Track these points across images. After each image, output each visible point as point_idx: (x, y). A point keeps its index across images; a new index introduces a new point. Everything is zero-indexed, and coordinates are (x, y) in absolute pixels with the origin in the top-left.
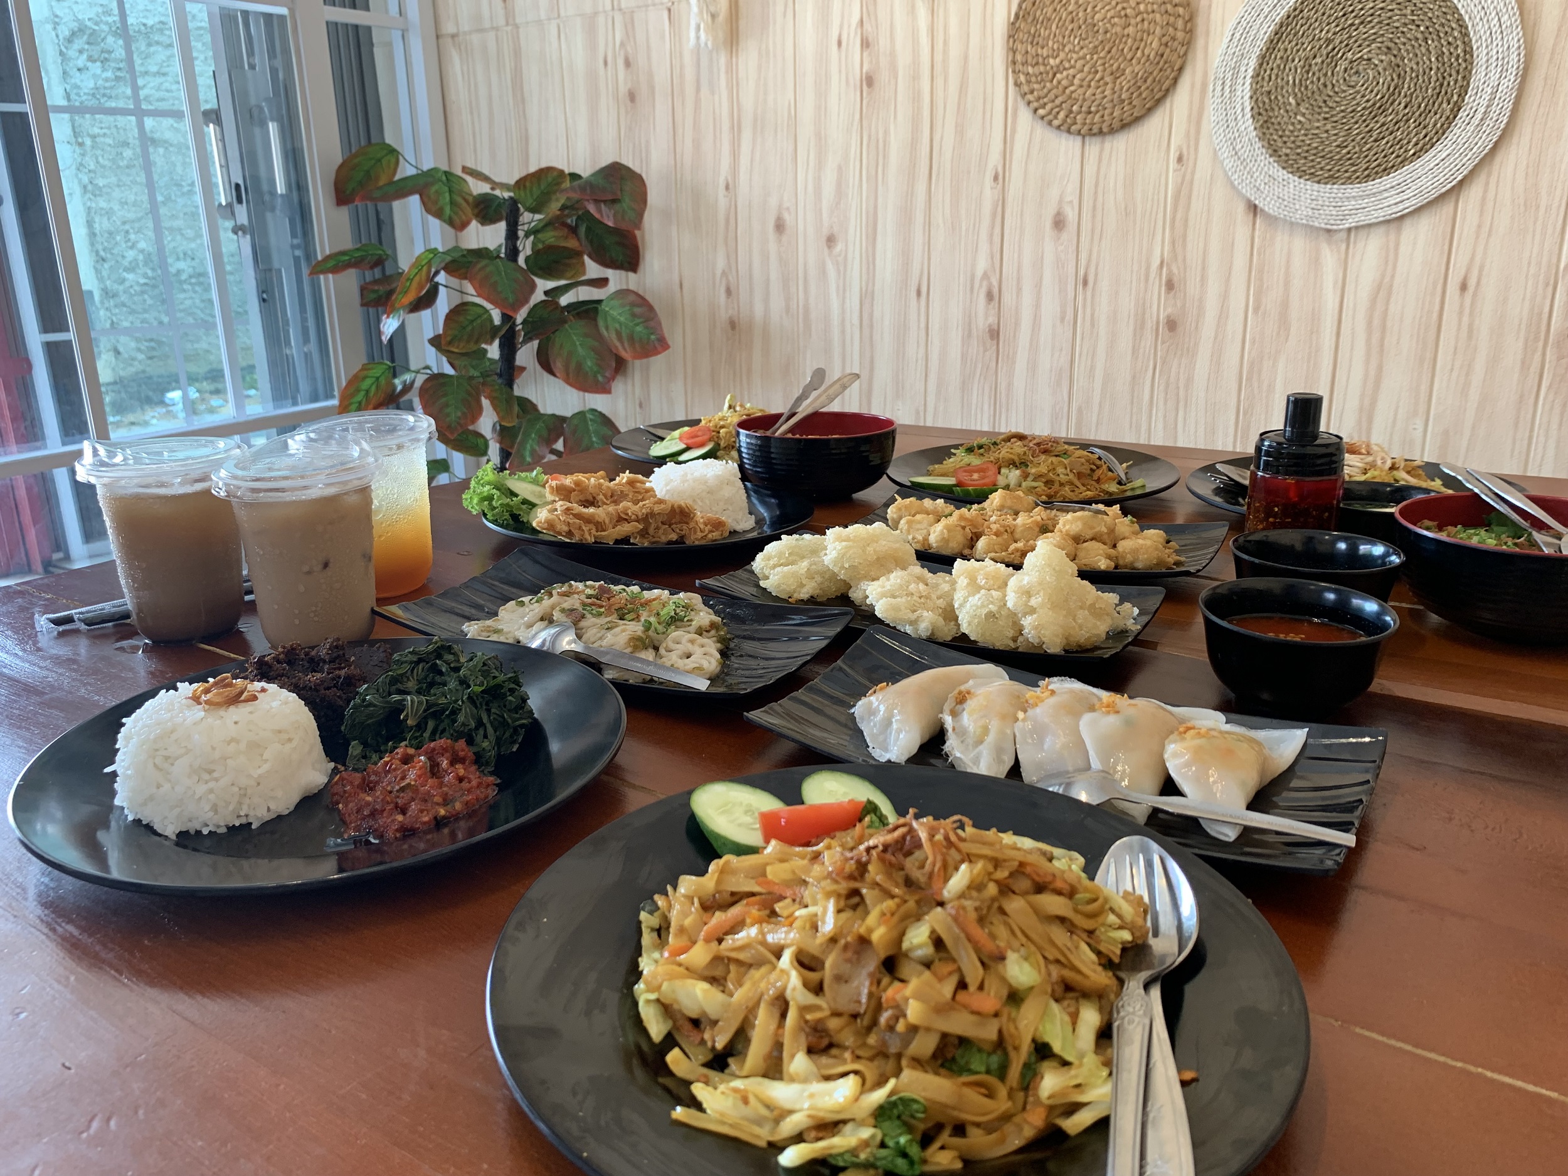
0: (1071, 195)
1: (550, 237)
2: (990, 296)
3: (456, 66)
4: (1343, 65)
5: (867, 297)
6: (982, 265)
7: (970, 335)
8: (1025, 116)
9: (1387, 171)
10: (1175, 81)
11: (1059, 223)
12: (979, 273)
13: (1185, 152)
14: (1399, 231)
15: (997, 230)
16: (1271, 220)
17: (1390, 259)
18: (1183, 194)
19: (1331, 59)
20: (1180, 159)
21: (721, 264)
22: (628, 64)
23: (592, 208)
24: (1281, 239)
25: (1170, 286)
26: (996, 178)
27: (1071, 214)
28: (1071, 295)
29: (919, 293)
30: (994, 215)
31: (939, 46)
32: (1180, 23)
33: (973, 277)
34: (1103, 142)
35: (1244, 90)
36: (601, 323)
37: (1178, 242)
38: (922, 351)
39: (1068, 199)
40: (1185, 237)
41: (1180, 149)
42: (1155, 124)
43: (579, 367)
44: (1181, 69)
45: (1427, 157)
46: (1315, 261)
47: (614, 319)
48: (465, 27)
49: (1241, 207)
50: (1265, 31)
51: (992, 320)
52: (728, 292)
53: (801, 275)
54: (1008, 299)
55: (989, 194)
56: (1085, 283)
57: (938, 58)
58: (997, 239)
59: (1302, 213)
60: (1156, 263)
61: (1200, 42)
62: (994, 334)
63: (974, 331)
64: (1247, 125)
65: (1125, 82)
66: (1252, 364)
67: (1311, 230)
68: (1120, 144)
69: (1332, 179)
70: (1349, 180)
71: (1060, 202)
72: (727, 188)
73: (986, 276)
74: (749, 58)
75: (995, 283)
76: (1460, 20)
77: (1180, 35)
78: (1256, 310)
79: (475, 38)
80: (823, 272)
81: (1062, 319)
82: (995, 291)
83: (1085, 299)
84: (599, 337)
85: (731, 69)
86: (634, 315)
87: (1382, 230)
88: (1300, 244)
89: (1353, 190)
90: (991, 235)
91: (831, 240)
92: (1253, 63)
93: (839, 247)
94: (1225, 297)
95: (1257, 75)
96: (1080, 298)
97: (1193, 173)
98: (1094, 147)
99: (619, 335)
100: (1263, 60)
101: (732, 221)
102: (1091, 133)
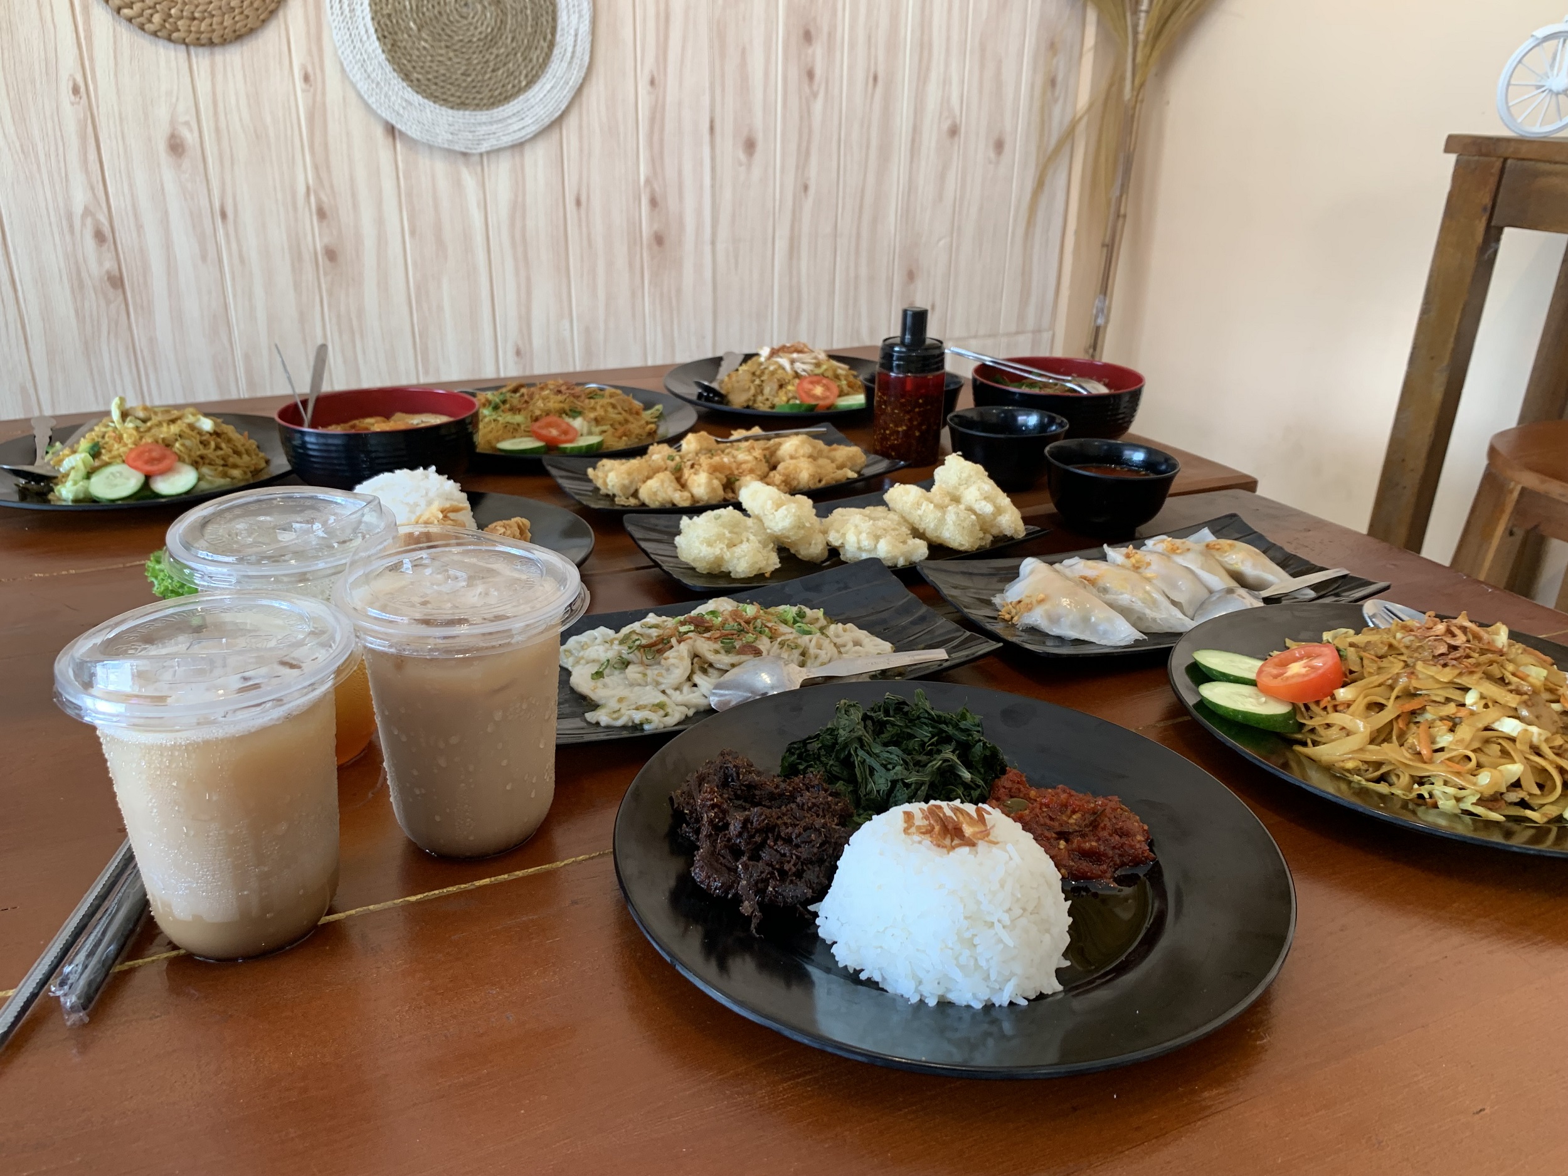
0: (185, 113)
2: (100, 237)
6: (80, 198)
7: (81, 286)
9: (506, 100)
11: (176, 147)
12: (78, 209)
13: (310, 70)
14: (522, 155)
15: (92, 156)
16: (409, 141)
17: (520, 182)
18: (317, 114)
20: (306, 78)
24: (424, 163)
25: (322, 214)
26: (76, 90)
27: (189, 137)
28: (209, 231)
30: (83, 138)
33: (70, 216)
34: (212, 54)
37: (322, 167)
39: (182, 119)
40: (328, 161)
41: (304, 68)
42: (270, 38)
45: (536, 88)
46: (458, 184)
49: (379, 132)
51: (109, 264)
54: (126, 238)
55: (70, 112)
56: (224, 215)
58: (94, 167)
59: (442, 137)
60: (301, 190)
62: (116, 281)
63: (88, 282)
64: (374, 45)
66: (418, 288)
67: (450, 153)
68: (234, 57)
69: (462, 105)
70: (478, 107)
71: (173, 122)
73: (87, 212)
75: (103, 219)
78: (413, 233)
81: (204, 258)
82: (106, 230)
83: (227, 235)
87: (508, 153)
88: (441, 167)
89: (483, 116)
90: (85, 161)
94: (380, 222)
96: (221, 232)
97: (324, 94)
98: (202, 59)
102: (198, 43)
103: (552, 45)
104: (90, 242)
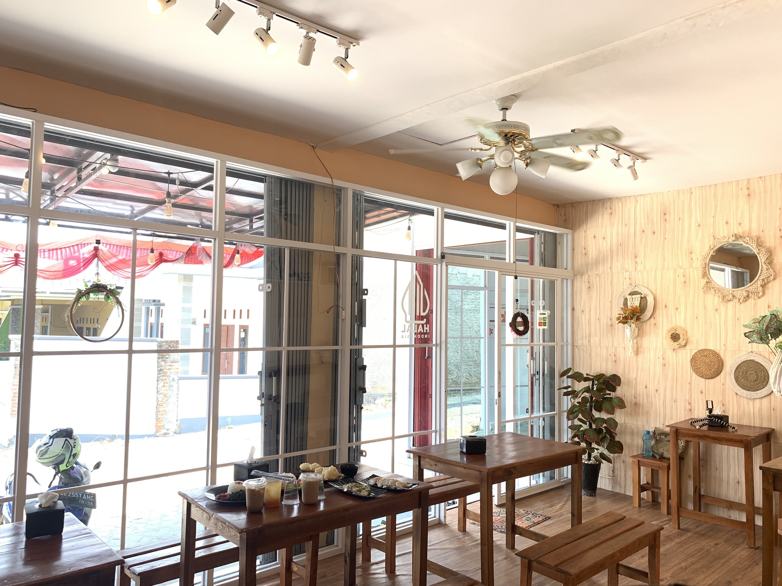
0: (704, 388)
1: (600, 386)
2: (689, 403)
3: (576, 350)
4: (748, 374)
5: (664, 401)
6: (687, 398)
7: (685, 410)
8: (694, 374)
9: (758, 390)
10: (721, 372)
11: (702, 392)
12: (687, 399)
14: (762, 400)
16: (740, 396)
17: (761, 404)
18: (724, 390)
19: (747, 372)
20: (723, 384)
21: (633, 392)
22: (615, 356)
23: (611, 382)
24: (742, 399)
26: (689, 384)
27: (704, 391)
29: (675, 402)
30: (689, 390)
31: (678, 361)
32: (721, 364)
33: (686, 400)
34: (709, 380)
35: (733, 375)
36: (613, 402)
37: (724, 398)
38: (676, 412)
40: (725, 397)
42: (718, 378)
43: (608, 410)
44: (722, 370)
45: (764, 389)
46: (748, 403)
47: (615, 402)
48: (579, 344)
49: (735, 393)
50: (736, 367)
51: (690, 408)
52: (635, 397)
53: (650, 396)
54: (693, 404)
55: (688, 386)
57: (678, 363)
58: (690, 394)
59: (745, 395)
60: (720, 401)
61: (724, 367)
62: (690, 410)
64: (734, 380)
65: (712, 371)
66: (739, 419)
67: (747, 398)
68: (712, 380)
69: (749, 390)
70: (752, 391)
71: (702, 389)
72: (635, 379)
73: (688, 400)
74: (640, 357)
75: (690, 401)
76: (766, 369)
77: (721, 365)
78: (739, 410)
79: (581, 347)
80: (655, 396)
82: (690, 402)
84: (612, 404)
85: (636, 359)
86: (619, 401)
87: (759, 399)
88: (745, 400)
89: (753, 392)
90: (689, 392)
91: (657, 391)
92: (734, 372)
93: (658, 392)
94: (733, 408)
95: (734, 373)
97: (725, 387)
98: (707, 380)
99: (616, 405)
100: (735, 371)
101: (636, 386)
102: (706, 378)
103: (768, 382)
104: (688, 404)
